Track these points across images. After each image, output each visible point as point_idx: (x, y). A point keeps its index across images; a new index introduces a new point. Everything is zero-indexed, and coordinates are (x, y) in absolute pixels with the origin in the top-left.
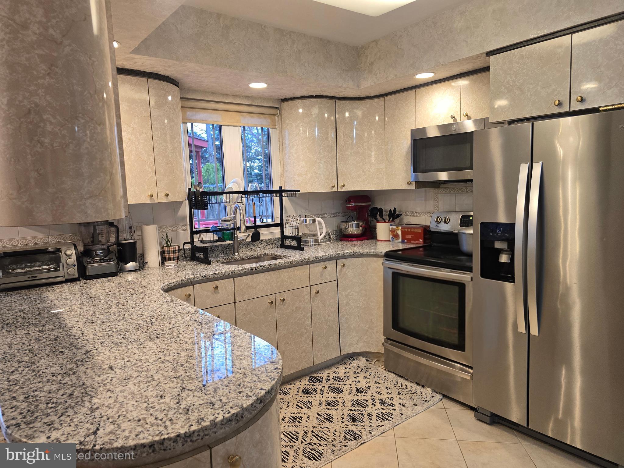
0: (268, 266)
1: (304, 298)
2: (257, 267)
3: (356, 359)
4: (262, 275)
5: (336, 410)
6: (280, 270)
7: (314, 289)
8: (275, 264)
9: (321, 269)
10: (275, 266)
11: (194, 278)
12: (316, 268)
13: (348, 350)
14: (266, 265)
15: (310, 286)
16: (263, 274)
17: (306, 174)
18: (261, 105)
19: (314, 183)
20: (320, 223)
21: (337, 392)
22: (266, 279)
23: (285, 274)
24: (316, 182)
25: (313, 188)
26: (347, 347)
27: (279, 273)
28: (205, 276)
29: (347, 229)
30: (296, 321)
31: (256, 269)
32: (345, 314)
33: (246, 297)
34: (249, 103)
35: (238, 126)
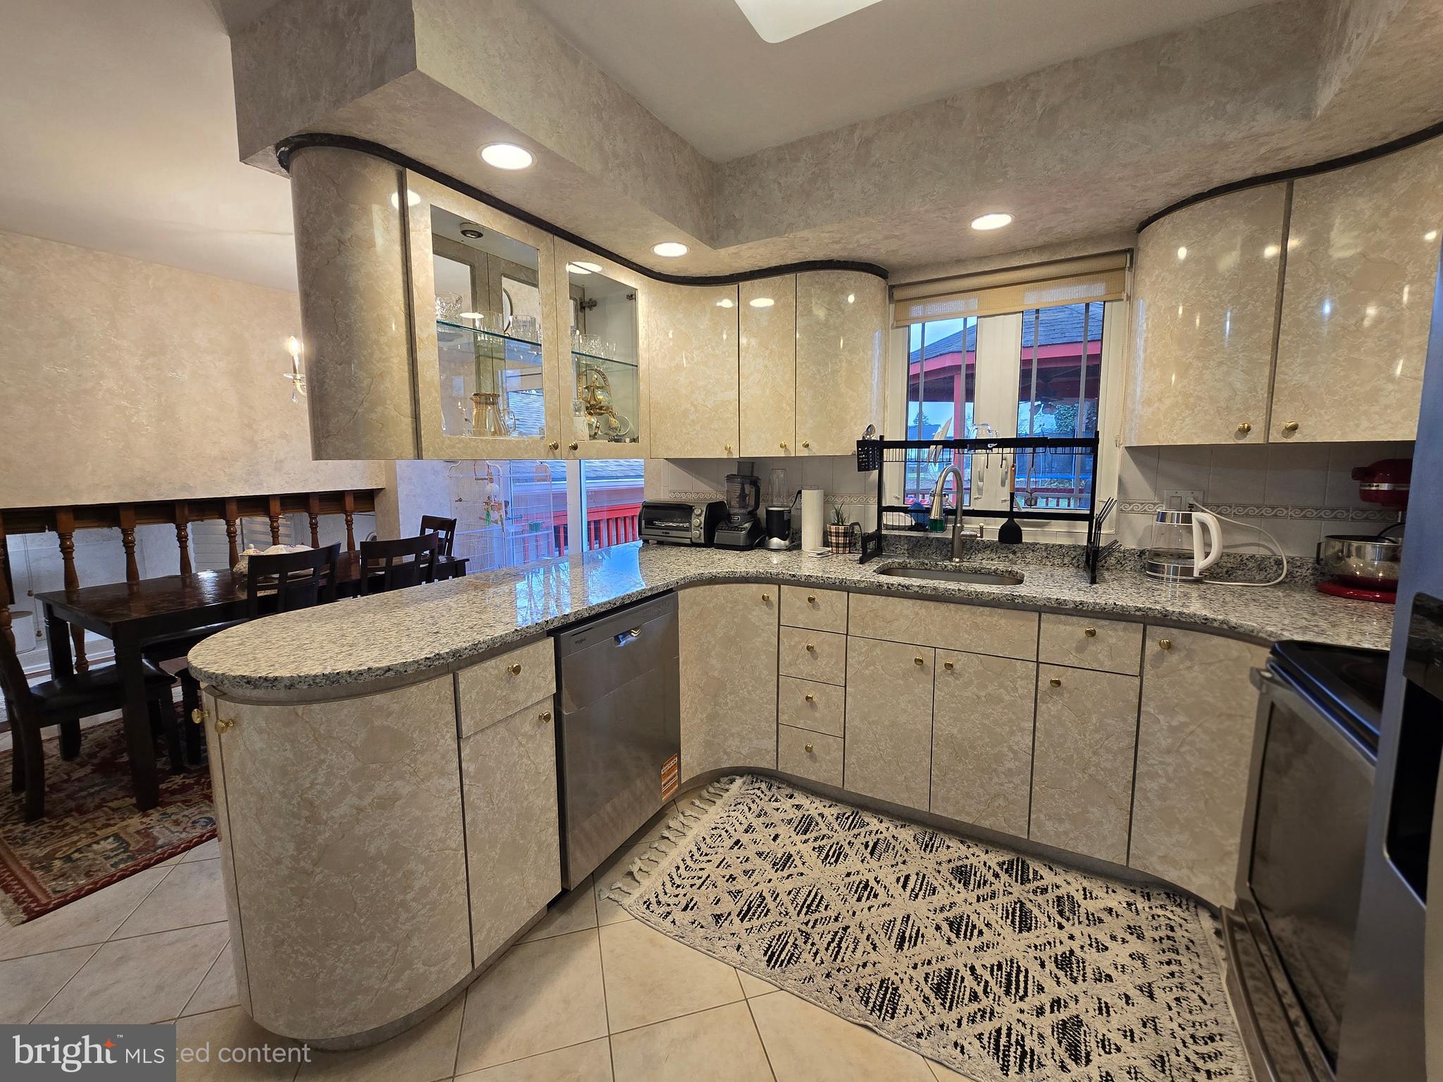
0: (917, 589)
1: (1014, 681)
2: (892, 585)
3: (1184, 907)
4: (908, 603)
5: (949, 942)
6: (952, 605)
7: (1048, 675)
8: (935, 589)
9: (1081, 633)
10: (934, 593)
11: (778, 574)
12: (1062, 627)
13: (1159, 867)
14: (912, 585)
15: (1038, 663)
16: (911, 602)
17: (1160, 400)
18: (1076, 255)
19: (1178, 422)
20: (1204, 527)
21: (1013, 922)
22: (917, 614)
23: (966, 617)
24: (1183, 420)
25: (1175, 435)
26: (1154, 859)
27: (950, 610)
28: (794, 576)
29: (1340, 559)
30: (986, 722)
31: (888, 587)
32: (1160, 772)
33: (869, 633)
34: (1044, 259)
35: (1016, 313)
